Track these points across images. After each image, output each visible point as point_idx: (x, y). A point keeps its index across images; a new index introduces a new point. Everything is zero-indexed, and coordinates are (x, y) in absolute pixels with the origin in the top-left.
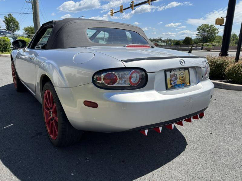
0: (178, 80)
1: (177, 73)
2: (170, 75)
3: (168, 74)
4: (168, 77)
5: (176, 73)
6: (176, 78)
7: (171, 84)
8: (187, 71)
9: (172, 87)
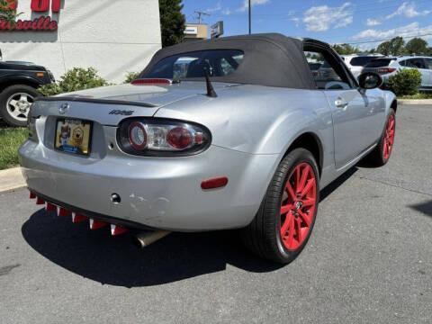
0: (71, 138)
1: (72, 126)
2: (62, 128)
3: (60, 124)
4: (59, 130)
5: (70, 126)
6: (69, 135)
7: (60, 142)
8: (88, 127)
9: (61, 147)
